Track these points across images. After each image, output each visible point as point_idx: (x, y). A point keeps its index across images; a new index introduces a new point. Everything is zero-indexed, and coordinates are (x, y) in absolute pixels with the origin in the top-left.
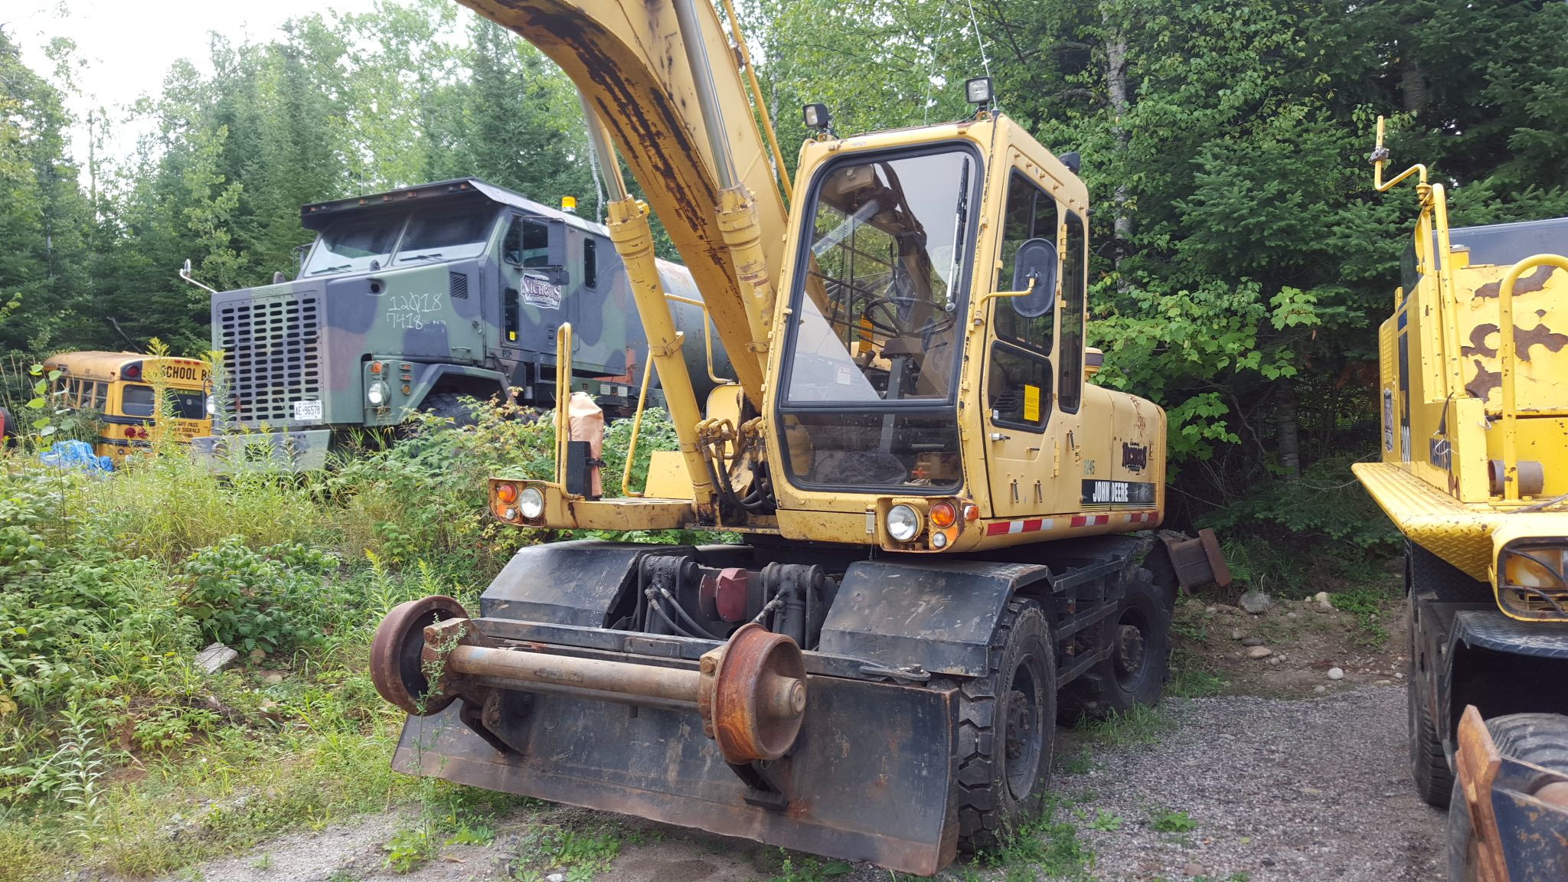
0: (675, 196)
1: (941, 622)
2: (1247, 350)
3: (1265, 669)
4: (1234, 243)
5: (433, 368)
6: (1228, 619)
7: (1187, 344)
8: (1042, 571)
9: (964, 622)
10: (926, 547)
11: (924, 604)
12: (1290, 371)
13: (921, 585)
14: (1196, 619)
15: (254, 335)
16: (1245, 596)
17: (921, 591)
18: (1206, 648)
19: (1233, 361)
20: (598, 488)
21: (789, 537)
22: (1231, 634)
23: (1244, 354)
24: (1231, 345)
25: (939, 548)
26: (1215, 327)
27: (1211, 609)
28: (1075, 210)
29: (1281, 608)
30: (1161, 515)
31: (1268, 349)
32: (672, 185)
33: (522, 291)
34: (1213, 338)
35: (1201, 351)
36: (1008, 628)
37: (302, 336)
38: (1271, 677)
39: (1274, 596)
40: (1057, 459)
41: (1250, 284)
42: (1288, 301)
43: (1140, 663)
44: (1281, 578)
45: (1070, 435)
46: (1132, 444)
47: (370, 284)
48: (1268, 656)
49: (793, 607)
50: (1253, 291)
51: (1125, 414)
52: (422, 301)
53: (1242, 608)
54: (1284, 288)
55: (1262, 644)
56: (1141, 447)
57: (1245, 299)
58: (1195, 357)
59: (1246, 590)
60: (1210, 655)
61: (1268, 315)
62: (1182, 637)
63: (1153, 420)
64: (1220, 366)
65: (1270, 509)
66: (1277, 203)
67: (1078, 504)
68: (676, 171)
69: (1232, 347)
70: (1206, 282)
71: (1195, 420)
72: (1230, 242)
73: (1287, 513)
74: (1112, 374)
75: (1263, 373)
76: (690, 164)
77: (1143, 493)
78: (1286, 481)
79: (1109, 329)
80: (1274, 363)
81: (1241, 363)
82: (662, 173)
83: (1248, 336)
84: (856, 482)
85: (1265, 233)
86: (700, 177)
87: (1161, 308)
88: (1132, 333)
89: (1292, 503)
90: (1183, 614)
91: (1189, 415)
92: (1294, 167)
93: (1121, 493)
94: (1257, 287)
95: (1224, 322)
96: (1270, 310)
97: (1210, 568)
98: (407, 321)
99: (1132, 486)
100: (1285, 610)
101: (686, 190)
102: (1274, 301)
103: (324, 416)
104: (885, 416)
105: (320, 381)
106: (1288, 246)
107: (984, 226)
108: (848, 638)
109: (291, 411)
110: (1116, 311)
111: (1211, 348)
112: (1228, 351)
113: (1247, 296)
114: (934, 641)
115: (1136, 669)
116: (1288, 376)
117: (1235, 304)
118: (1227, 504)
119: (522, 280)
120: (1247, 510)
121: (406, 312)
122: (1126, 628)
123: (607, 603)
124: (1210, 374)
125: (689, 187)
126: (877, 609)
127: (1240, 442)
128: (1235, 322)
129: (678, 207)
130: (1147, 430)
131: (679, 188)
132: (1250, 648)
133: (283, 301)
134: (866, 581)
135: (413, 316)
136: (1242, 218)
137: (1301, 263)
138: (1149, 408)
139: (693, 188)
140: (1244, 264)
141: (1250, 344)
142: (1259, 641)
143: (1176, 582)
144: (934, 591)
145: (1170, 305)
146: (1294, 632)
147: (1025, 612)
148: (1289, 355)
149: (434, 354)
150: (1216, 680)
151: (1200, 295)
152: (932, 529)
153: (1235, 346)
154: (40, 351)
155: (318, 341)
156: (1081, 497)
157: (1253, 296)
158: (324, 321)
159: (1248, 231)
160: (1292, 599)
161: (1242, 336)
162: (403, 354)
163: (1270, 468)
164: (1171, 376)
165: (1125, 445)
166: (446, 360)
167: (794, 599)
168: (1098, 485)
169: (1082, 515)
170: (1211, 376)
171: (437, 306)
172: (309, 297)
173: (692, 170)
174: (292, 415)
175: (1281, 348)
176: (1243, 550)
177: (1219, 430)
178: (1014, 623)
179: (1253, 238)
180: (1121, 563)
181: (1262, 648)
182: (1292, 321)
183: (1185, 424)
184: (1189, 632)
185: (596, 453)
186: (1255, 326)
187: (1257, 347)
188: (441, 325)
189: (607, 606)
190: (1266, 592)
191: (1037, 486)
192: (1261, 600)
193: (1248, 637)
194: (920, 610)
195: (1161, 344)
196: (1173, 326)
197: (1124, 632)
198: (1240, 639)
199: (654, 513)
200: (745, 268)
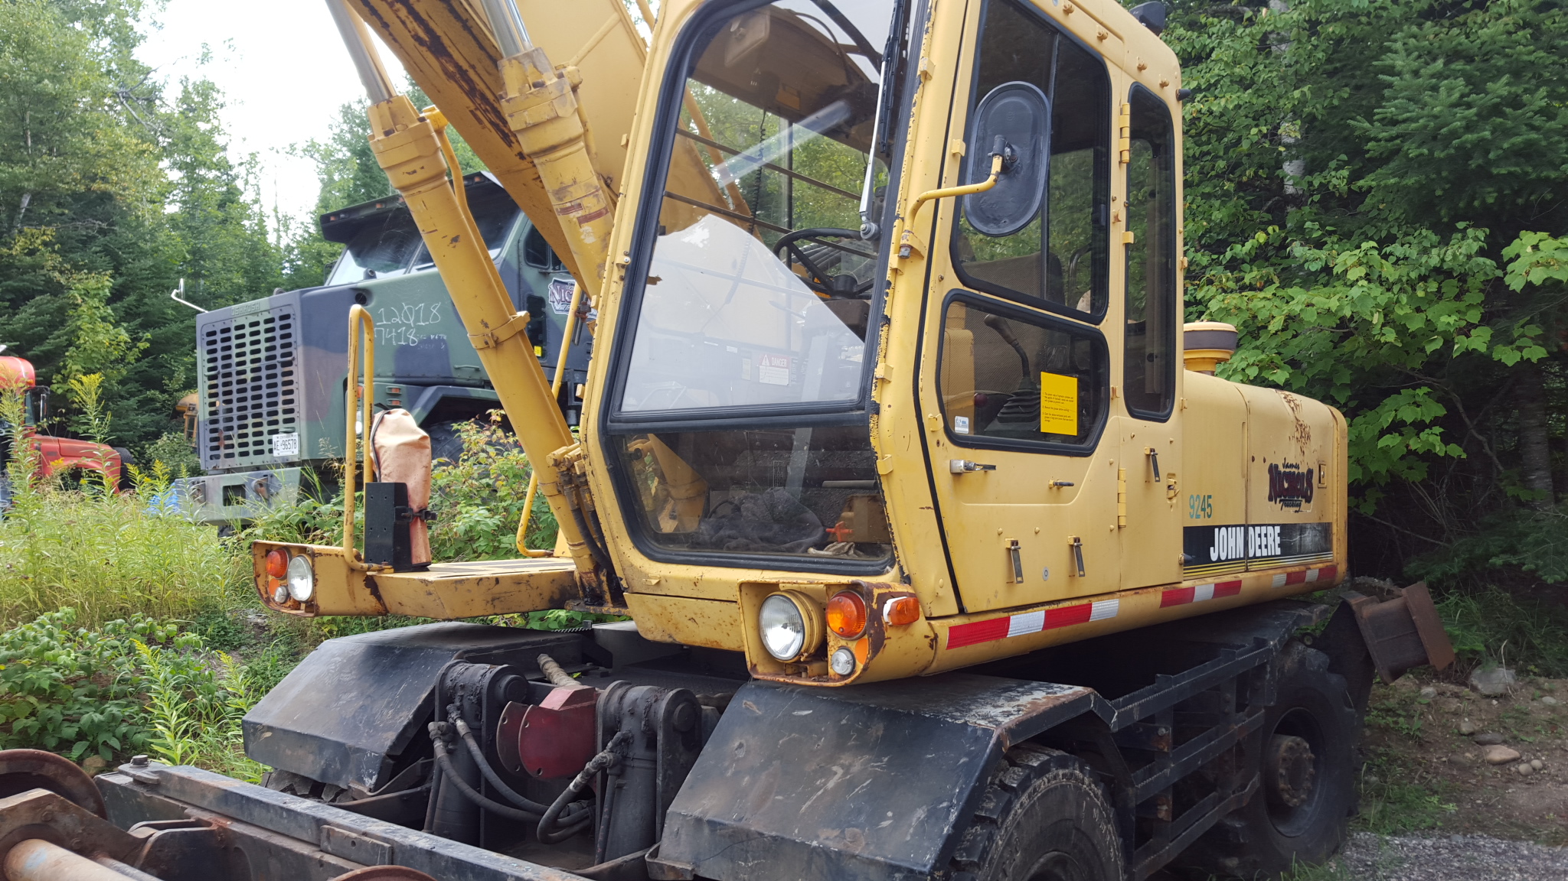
0: (461, 87)
1: (859, 812)
2: (1471, 326)
3: (1510, 780)
4: (1444, 174)
5: (430, 391)
6: (1454, 704)
7: (1377, 319)
8: (1083, 700)
9: (898, 818)
10: (824, 674)
11: (840, 772)
12: (1537, 353)
13: (843, 734)
14: (1406, 704)
15: (235, 360)
16: (1478, 671)
17: (840, 747)
18: (1421, 745)
19: (1449, 343)
20: (420, 551)
21: (649, 637)
22: (1458, 727)
23: (1466, 331)
24: (1444, 319)
25: (844, 677)
26: (1420, 294)
27: (1429, 690)
28: (1151, 81)
29: (1532, 689)
30: (1342, 568)
31: (1503, 323)
32: (451, 69)
33: (551, 299)
34: (1418, 310)
35: (1402, 330)
36: (993, 822)
37: (279, 359)
38: (1521, 797)
39: (1521, 672)
40: (1123, 498)
41: (1470, 232)
42: (1529, 249)
43: (1311, 793)
44: (1531, 646)
45: (1152, 458)
46: (1286, 466)
47: (354, 294)
48: (1514, 760)
49: (636, 763)
50: (1477, 238)
51: (1272, 422)
52: (418, 312)
53: (1474, 689)
54: (1523, 232)
55: (1505, 742)
56: (1303, 469)
57: (1463, 250)
58: (1390, 336)
59: (1479, 663)
60: (1428, 757)
61: (1499, 273)
62: (1386, 730)
63: (1325, 430)
64: (1430, 348)
65: (1512, 550)
66: (1508, 110)
67: (1175, 567)
68: (446, 41)
69: (1447, 320)
70: (1406, 234)
71: (1397, 427)
72: (1439, 173)
73: (1537, 557)
74: (1272, 365)
75: (1496, 357)
76: (458, 25)
77: (1309, 538)
78: (1534, 509)
79: (1263, 303)
80: (1512, 343)
81: (1460, 345)
82: (429, 49)
83: (1470, 306)
84: (736, 549)
85: (1491, 156)
86: (482, 47)
87: (1338, 270)
88: (1295, 307)
89: (1544, 542)
90: (1386, 697)
91: (1387, 420)
92: (1532, 58)
93: (1269, 542)
94: (1481, 235)
95: (1433, 286)
96: (1502, 265)
97: (1420, 644)
98: (398, 337)
99: (1286, 530)
100: (1538, 693)
101: (472, 74)
102: (1508, 252)
103: (300, 451)
104: (798, 430)
105: (296, 410)
106: (1527, 174)
107: (925, 74)
108: (706, 831)
109: (270, 446)
110: (1276, 279)
111: (1416, 324)
112: (1441, 328)
113: (1466, 245)
114: (839, 853)
115: (1303, 801)
116: (1534, 360)
117: (1449, 257)
118: (1449, 541)
119: (551, 285)
120: (1479, 551)
121: (398, 326)
122: (1287, 742)
123: (390, 737)
124: (1417, 363)
125: (473, 67)
126: (763, 776)
127: (1464, 456)
128: (1451, 287)
129: (472, 107)
130: (1314, 444)
131: (463, 73)
132: (1487, 748)
133: (261, 319)
134: (757, 719)
135: (406, 331)
136: (1454, 134)
137: (1549, 197)
138: (1314, 410)
139: (479, 67)
140: (1461, 205)
141: (1474, 316)
142: (1497, 737)
143: (1368, 662)
144: (862, 747)
145: (1349, 263)
146: (1552, 725)
147: (1037, 782)
148: (1535, 330)
149: (432, 374)
150: (1435, 799)
151: (1397, 249)
152: (832, 641)
153: (1452, 320)
154: (177, 391)
155: (294, 363)
156: (1181, 555)
157: (1475, 246)
158: (300, 340)
159: (1465, 153)
160: (1548, 675)
161: (1462, 305)
162: (394, 376)
163: (1510, 491)
164: (1362, 369)
165: (1273, 470)
166: (448, 381)
167: (639, 750)
168: (1220, 535)
169: (1186, 584)
170: (1418, 366)
171: (435, 318)
172: (285, 312)
173: (465, 34)
174: (271, 451)
175: (1522, 322)
176: (1474, 606)
177: (1432, 439)
178: (1006, 810)
179: (1473, 164)
180: (1270, 650)
181: (1504, 748)
182: (1537, 277)
183: (1382, 433)
184: (1396, 723)
185: (415, 502)
186: (1481, 291)
187: (1485, 320)
188: (440, 340)
189: (389, 743)
190: (1508, 665)
191: (1076, 548)
192: (1502, 677)
193: (1482, 732)
194: (831, 784)
195: (1343, 322)
196: (1355, 292)
197: (1284, 747)
198: (1472, 734)
199: (497, 589)
200: (561, 192)
